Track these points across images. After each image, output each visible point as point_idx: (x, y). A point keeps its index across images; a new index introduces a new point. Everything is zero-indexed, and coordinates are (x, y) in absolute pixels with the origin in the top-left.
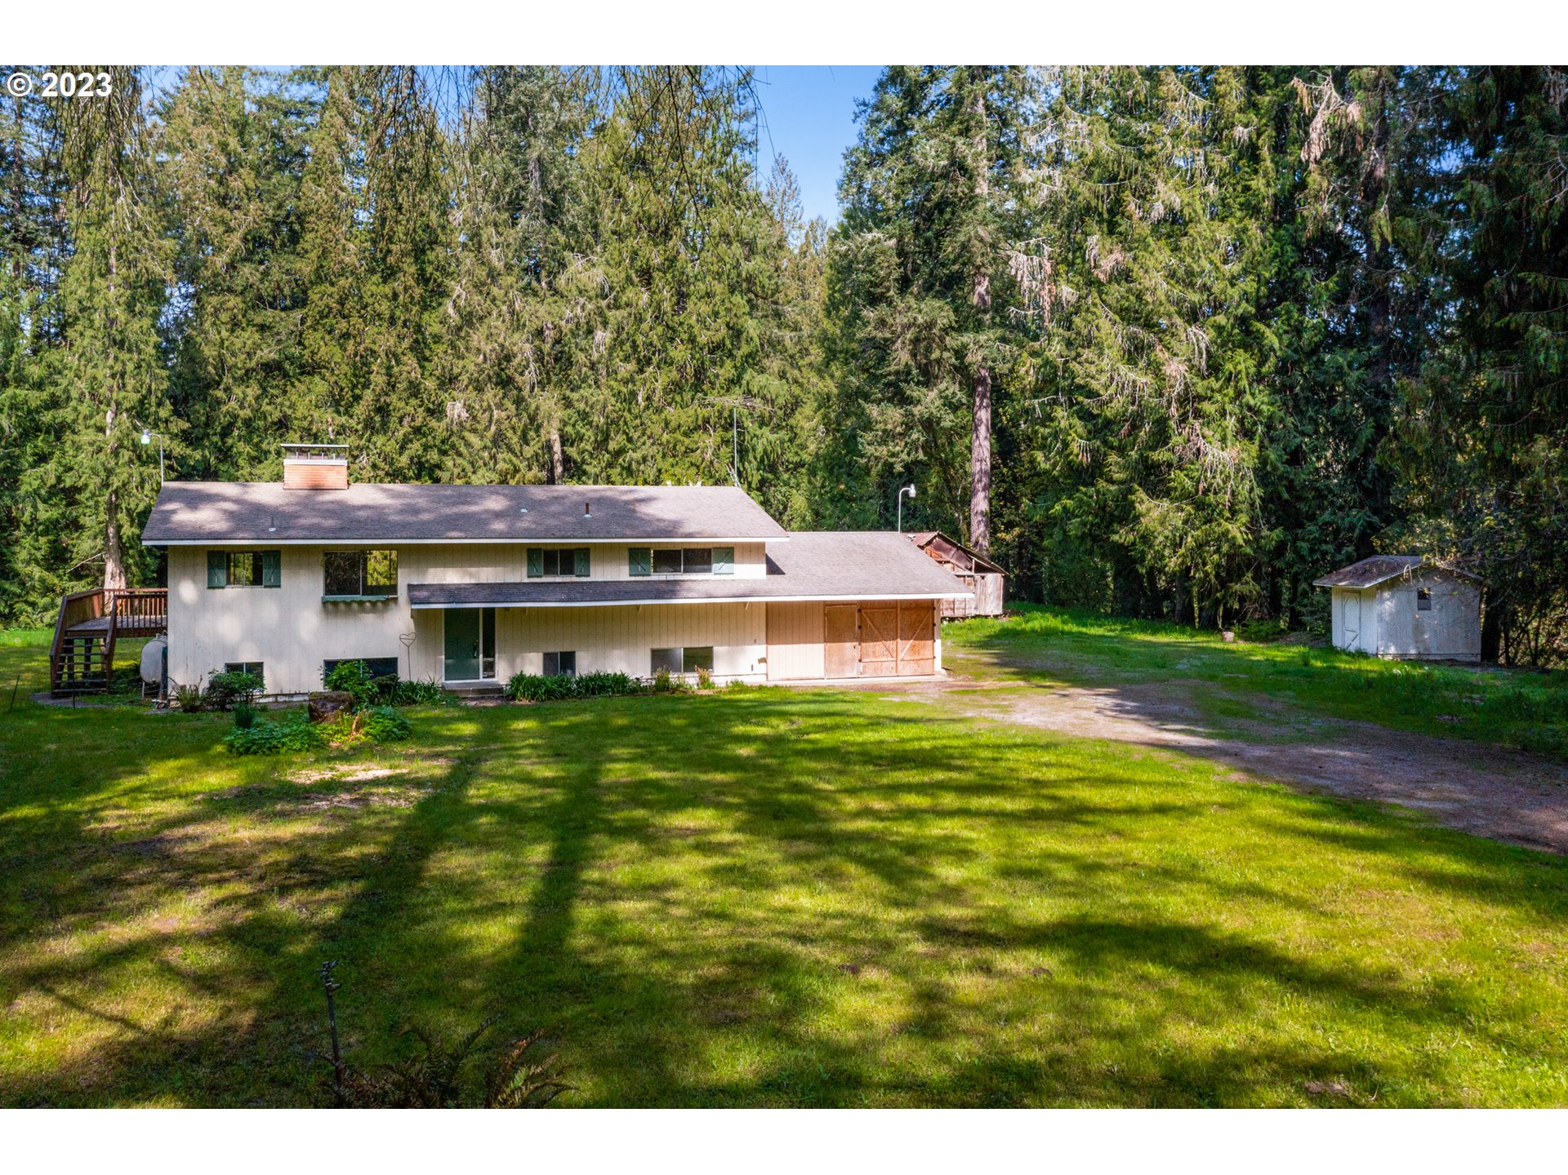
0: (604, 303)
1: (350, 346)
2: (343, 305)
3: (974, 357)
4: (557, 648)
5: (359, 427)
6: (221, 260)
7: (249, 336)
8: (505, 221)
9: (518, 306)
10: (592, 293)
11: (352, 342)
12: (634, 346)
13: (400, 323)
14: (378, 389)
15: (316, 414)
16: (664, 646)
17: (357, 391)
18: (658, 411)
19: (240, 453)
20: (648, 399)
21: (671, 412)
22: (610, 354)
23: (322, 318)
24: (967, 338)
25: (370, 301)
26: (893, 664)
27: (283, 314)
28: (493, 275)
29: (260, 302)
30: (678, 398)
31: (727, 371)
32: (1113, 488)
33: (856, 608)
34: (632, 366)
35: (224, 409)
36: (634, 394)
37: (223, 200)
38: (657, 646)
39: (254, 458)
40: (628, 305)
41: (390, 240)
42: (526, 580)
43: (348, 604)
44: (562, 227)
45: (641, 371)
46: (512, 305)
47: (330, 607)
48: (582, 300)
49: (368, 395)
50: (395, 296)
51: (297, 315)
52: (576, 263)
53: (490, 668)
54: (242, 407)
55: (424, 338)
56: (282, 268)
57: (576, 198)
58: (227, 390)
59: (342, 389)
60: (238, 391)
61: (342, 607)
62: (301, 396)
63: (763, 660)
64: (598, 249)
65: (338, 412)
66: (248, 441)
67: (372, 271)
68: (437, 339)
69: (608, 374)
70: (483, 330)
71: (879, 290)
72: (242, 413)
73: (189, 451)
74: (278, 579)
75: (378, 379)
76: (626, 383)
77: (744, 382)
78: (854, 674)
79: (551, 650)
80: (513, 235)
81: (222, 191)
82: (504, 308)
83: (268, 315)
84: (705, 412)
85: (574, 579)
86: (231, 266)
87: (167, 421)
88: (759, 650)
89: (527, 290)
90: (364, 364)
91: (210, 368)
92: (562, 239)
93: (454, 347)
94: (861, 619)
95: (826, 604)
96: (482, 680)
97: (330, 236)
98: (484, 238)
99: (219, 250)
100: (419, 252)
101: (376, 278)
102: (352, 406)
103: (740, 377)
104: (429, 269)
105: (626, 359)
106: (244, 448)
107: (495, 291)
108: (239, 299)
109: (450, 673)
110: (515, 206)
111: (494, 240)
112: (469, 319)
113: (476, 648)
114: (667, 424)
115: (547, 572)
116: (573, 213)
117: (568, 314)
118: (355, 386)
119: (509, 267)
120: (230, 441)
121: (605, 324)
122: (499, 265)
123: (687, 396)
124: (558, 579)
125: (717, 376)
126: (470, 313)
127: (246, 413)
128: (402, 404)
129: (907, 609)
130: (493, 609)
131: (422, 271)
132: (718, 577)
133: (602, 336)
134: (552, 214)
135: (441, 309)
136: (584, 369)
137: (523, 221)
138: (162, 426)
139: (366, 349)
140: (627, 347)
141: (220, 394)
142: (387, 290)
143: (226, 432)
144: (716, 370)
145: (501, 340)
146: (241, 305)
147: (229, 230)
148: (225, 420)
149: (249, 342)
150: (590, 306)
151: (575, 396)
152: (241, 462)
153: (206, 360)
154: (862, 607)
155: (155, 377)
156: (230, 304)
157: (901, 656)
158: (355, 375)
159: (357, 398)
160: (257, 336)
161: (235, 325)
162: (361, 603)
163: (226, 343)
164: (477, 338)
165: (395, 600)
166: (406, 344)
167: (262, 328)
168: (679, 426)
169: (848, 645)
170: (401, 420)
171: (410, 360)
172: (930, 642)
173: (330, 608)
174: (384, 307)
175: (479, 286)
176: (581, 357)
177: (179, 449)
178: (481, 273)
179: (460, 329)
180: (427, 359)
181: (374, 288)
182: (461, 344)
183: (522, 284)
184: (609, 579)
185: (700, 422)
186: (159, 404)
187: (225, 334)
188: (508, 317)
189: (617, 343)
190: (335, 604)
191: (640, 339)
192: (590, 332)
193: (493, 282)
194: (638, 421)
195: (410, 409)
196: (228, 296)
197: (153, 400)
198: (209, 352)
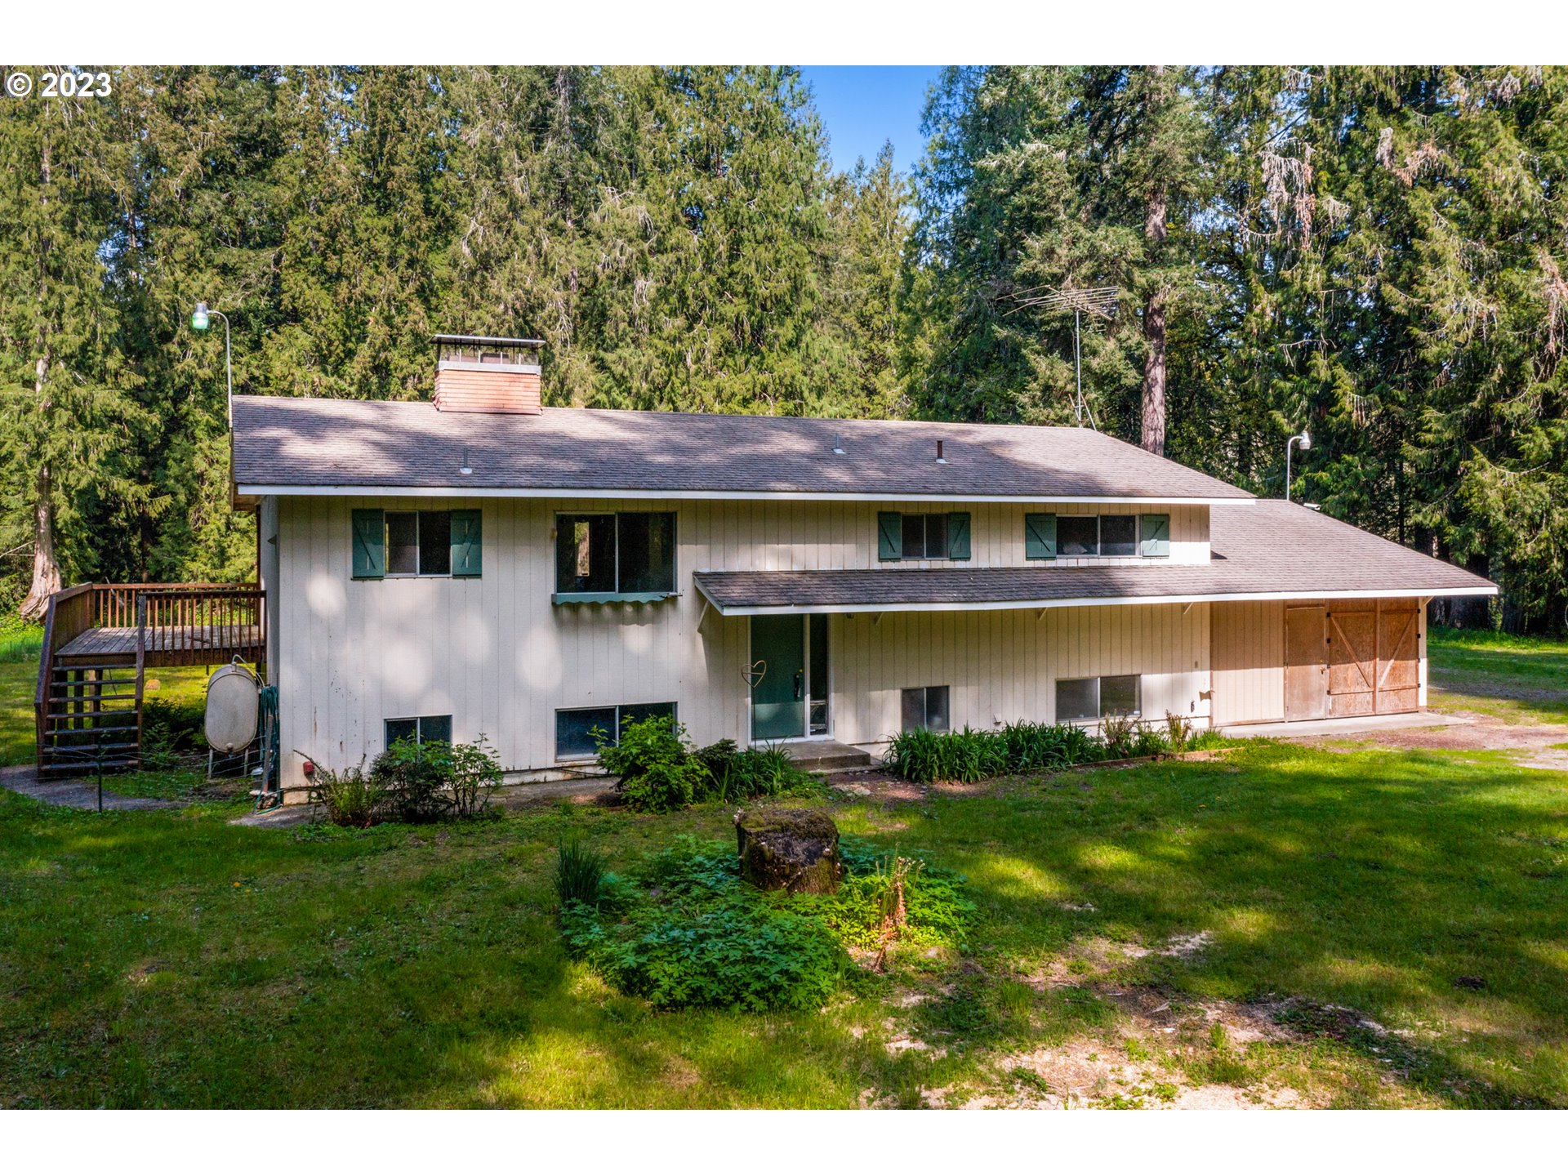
0: (646, 246)
1: (343, 289)
2: (333, 238)
3: (1167, 297)
4: (923, 680)
5: (353, 389)
6: (176, 184)
7: (208, 280)
8: (529, 144)
9: (545, 244)
10: (632, 234)
11: (344, 283)
12: (683, 298)
13: (402, 263)
14: (378, 343)
15: (298, 373)
16: (1074, 675)
17: (350, 345)
18: (709, 376)
19: (197, 422)
20: (697, 361)
21: (722, 378)
22: (654, 309)
23: (304, 256)
24: (1156, 274)
25: (365, 236)
26: (1369, 697)
27: (252, 254)
28: (515, 208)
29: (219, 239)
30: (730, 362)
31: (787, 332)
32: (1422, 452)
33: (1324, 611)
34: (680, 322)
35: (179, 367)
36: (681, 357)
37: (176, 112)
38: (1064, 675)
39: (214, 429)
40: (673, 249)
41: (391, 161)
42: (877, 566)
43: (595, 606)
44: (595, 154)
45: (690, 328)
46: (538, 245)
47: (566, 613)
48: (620, 242)
49: (364, 352)
50: (398, 230)
51: (269, 254)
52: (611, 200)
53: (821, 717)
54: (200, 366)
55: (430, 283)
56: (250, 197)
57: (610, 122)
58: (182, 344)
59: (330, 343)
60: (196, 346)
61: (586, 613)
62: (281, 348)
63: (1207, 696)
64: (634, 183)
65: (325, 371)
66: (207, 408)
67: (366, 200)
68: (448, 284)
69: (651, 331)
70: (503, 275)
71: (1043, 215)
72: (200, 372)
73: (144, 413)
74: (477, 561)
75: (377, 330)
76: (673, 342)
77: (803, 345)
78: (1321, 714)
79: (913, 685)
80: (538, 162)
81: (174, 102)
82: (530, 248)
83: (231, 255)
84: (764, 378)
85: (948, 564)
86: (186, 194)
87: (116, 374)
88: (1201, 679)
89: (555, 229)
90: (358, 313)
91: (162, 316)
92: (596, 168)
93: (466, 294)
94: (1332, 628)
95: (1288, 605)
96: (809, 738)
97: (316, 153)
98: (505, 162)
99: (173, 173)
100: (424, 180)
101: (370, 209)
102: (342, 363)
103: (798, 340)
104: (437, 199)
105: (673, 313)
106: (203, 417)
107: (518, 227)
108: (196, 234)
109: (759, 729)
110: (540, 127)
111: (517, 166)
112: (485, 263)
113: (798, 683)
114: (719, 392)
115: (909, 552)
116: (606, 138)
117: (603, 257)
118: (347, 339)
119: (534, 200)
120: (184, 408)
121: (645, 271)
122: (523, 196)
123: (740, 360)
124: (924, 564)
125: (776, 337)
126: (487, 254)
127: (206, 373)
128: (405, 362)
129: (1386, 612)
130: (825, 616)
131: (428, 201)
132: (1147, 562)
133: (646, 286)
134: (585, 139)
135: (450, 249)
136: (622, 326)
137: (550, 144)
138: (109, 379)
139: (363, 294)
140: (673, 299)
141: (174, 348)
142: (385, 222)
143: (181, 395)
144: (777, 329)
145: (528, 285)
146: (198, 242)
147: (184, 150)
148: (180, 381)
149: (209, 287)
150: (629, 250)
151: (609, 357)
152: (199, 433)
153: (156, 305)
154: (1334, 609)
155: (101, 317)
156: (186, 239)
157: (1381, 683)
158: (348, 325)
159: (350, 354)
160: (218, 279)
161: (191, 267)
162: (617, 606)
163: (182, 286)
164: (497, 284)
165: (673, 600)
166: (411, 288)
167: (225, 270)
168: (733, 394)
169: (1314, 669)
170: (404, 380)
171: (417, 307)
172: (1412, 663)
173: (566, 615)
174: (382, 244)
175: (498, 223)
176: (619, 310)
177: (131, 410)
178: (501, 205)
179: (473, 273)
180: (436, 310)
181: (368, 221)
182: (475, 292)
183: (549, 220)
184: (996, 564)
185: (758, 390)
186: (108, 351)
187: (179, 275)
188: (534, 259)
189: (663, 295)
190: (574, 607)
191: (690, 291)
192: (628, 279)
193: (516, 217)
194: (685, 388)
195: (415, 368)
196: (182, 230)
197: (100, 346)
198: (161, 296)
